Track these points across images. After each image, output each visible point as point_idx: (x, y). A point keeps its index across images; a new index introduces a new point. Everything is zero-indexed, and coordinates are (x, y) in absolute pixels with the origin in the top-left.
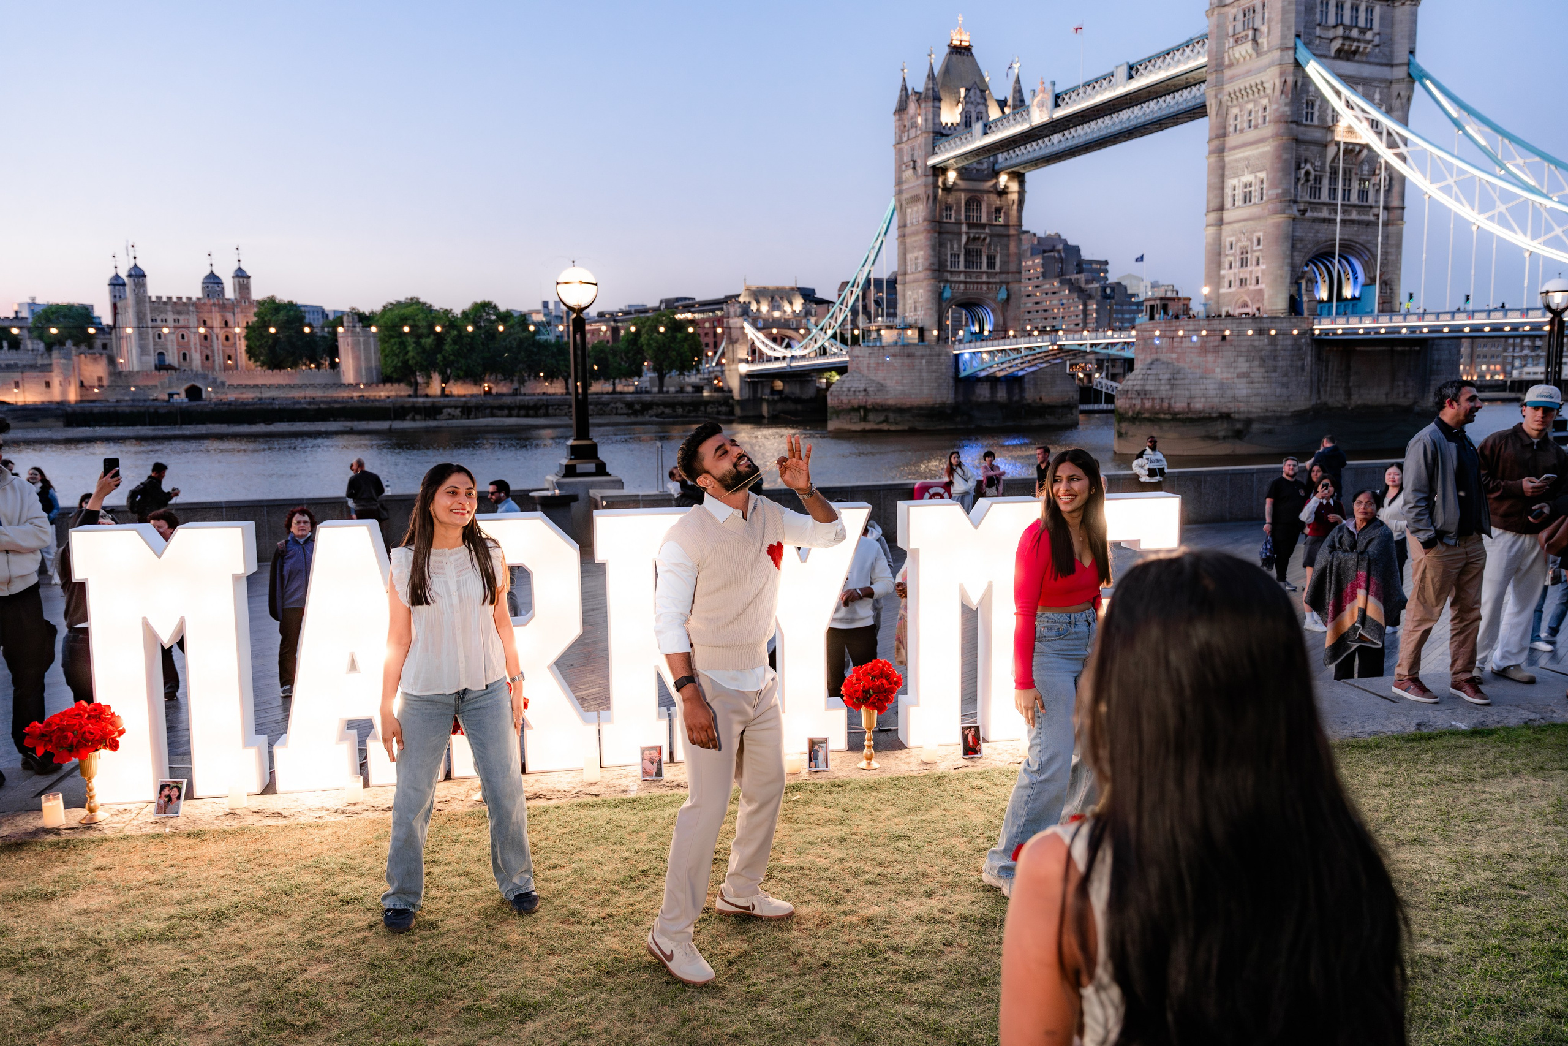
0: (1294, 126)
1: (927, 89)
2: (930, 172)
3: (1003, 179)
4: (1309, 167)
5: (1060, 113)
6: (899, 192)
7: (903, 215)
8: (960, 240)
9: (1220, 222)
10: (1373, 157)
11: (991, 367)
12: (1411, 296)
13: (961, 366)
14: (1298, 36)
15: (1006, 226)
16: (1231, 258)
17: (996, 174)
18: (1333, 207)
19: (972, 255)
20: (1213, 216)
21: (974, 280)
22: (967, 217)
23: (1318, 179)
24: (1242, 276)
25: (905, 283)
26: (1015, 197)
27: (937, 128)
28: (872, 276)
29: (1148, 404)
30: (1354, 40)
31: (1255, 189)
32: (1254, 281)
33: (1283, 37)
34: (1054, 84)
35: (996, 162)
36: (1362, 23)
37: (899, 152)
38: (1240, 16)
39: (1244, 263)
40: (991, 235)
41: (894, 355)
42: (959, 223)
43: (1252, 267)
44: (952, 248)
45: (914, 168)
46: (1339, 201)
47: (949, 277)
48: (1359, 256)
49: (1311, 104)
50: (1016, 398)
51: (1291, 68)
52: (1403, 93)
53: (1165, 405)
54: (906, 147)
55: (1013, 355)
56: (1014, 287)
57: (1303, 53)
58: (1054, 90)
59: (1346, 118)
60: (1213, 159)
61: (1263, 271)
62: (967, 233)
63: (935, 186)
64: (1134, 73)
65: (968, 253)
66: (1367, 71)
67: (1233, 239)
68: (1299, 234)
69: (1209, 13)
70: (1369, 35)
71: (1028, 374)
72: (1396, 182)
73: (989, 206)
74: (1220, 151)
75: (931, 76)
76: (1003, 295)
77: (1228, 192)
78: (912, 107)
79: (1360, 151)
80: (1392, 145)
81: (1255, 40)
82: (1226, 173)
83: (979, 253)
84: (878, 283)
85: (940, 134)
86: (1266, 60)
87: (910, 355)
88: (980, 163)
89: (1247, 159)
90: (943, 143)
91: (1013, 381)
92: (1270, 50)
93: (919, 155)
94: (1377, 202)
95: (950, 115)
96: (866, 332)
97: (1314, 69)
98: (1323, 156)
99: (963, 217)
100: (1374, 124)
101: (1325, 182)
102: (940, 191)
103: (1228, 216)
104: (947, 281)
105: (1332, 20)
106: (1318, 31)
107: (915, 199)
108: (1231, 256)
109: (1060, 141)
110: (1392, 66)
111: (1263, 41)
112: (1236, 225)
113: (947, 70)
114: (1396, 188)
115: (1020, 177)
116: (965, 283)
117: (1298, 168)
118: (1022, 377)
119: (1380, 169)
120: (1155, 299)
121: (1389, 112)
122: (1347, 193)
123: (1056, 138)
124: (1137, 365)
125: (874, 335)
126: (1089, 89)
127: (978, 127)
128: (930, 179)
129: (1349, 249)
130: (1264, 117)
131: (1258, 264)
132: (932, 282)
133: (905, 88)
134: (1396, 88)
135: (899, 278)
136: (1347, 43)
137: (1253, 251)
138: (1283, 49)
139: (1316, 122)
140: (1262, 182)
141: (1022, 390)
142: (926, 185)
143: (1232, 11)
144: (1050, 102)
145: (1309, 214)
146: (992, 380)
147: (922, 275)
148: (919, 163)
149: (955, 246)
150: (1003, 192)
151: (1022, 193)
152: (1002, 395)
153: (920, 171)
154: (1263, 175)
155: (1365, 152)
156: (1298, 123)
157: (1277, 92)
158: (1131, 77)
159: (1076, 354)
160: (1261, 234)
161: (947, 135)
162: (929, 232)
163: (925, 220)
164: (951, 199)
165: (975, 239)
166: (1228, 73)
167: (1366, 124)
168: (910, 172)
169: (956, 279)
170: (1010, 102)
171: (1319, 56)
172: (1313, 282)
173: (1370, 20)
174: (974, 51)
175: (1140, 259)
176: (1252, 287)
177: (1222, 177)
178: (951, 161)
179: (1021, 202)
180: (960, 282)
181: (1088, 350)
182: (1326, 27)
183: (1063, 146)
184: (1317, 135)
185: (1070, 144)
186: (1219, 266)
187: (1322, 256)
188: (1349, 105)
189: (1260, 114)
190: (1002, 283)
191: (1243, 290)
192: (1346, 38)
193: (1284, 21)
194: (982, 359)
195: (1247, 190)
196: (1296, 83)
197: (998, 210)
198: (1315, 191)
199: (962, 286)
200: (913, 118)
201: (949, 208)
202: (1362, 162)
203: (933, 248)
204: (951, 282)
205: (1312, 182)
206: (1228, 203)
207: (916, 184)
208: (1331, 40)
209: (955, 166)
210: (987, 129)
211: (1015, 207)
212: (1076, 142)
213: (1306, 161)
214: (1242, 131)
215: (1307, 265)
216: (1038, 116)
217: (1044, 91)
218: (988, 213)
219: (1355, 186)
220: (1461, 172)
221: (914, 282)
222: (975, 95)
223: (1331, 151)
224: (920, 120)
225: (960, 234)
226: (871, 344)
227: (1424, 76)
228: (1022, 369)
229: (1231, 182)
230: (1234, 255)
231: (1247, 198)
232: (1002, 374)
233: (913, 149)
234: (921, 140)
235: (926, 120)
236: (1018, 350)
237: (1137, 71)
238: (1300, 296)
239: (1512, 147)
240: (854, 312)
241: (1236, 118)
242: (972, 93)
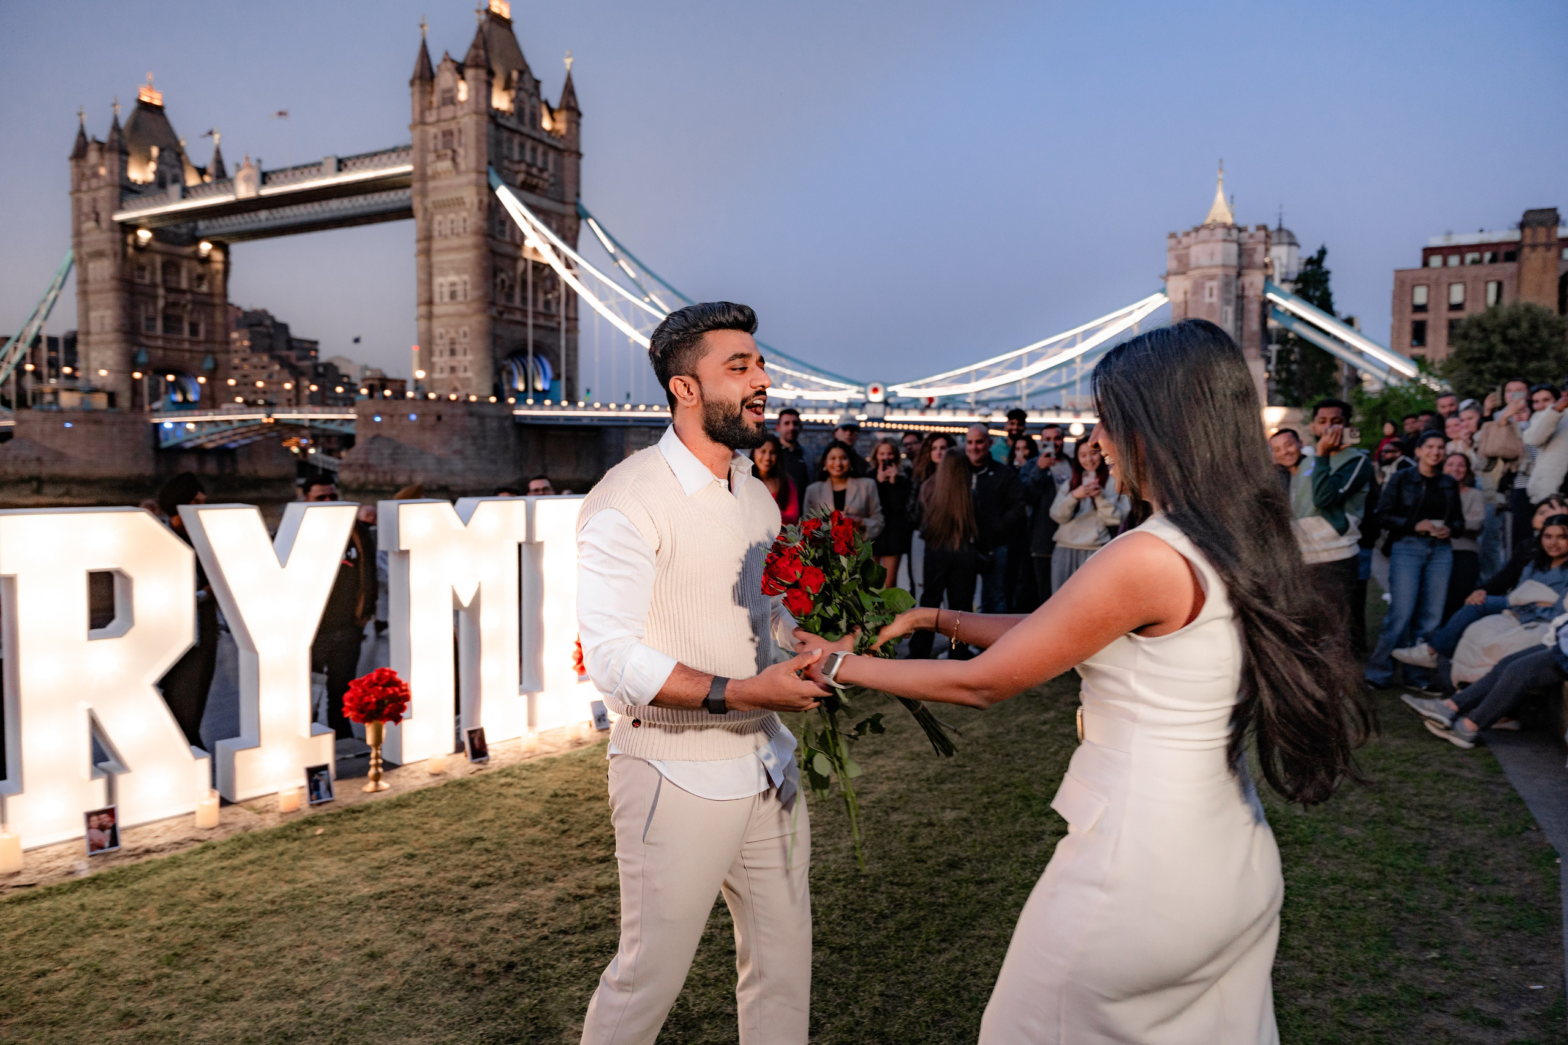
0: (490, 240)
1: (112, 140)
2: (117, 227)
3: (205, 247)
4: (503, 276)
5: (267, 191)
6: (78, 245)
7: (83, 269)
8: (155, 304)
9: (430, 316)
10: (554, 276)
11: (198, 438)
12: (588, 391)
13: (162, 436)
14: (490, 163)
15: (211, 295)
16: (441, 348)
17: (197, 240)
18: (524, 313)
19: (171, 322)
20: (423, 309)
21: (174, 345)
22: (164, 281)
23: (512, 287)
24: (453, 363)
25: (87, 344)
26: (219, 266)
27: (125, 183)
28: (45, 333)
29: (372, 477)
30: (534, 176)
31: (459, 289)
32: (462, 369)
33: (478, 161)
34: (259, 161)
35: (195, 228)
36: (540, 163)
37: (77, 203)
38: (440, 136)
39: (453, 352)
40: (194, 303)
41: (74, 421)
42: (154, 285)
43: (460, 357)
44: (147, 311)
45: (97, 220)
46: (530, 308)
47: (143, 340)
48: (547, 356)
49: (503, 223)
50: (228, 470)
51: (485, 191)
52: (574, 227)
53: (388, 478)
54: (86, 198)
55: (224, 427)
56: (221, 357)
57: (494, 179)
58: (259, 168)
59: (532, 241)
60: (422, 259)
61: (471, 362)
62: (165, 297)
63: (124, 243)
64: (342, 166)
65: (166, 318)
66: (545, 203)
67: (442, 330)
68: (499, 331)
69: (413, 127)
70: (545, 175)
71: (241, 446)
72: (572, 296)
73: (190, 272)
74: (426, 252)
75: (116, 127)
76: (209, 364)
77: (436, 289)
78: (93, 156)
79: (543, 269)
80: (568, 266)
81: (454, 160)
82: (435, 271)
83: (179, 320)
84: (53, 342)
85: (128, 191)
86: (463, 179)
87: (98, 422)
88: (177, 226)
89: (450, 261)
90: (131, 199)
91: (223, 453)
92: (467, 172)
93: (103, 207)
94: (558, 311)
95: (140, 173)
96: (38, 396)
97: (504, 194)
98: (514, 269)
99: (159, 279)
100: (554, 248)
101: (518, 290)
102: (130, 250)
103: (438, 310)
104: (141, 345)
105: (516, 156)
106: (506, 163)
107: (99, 254)
108: (441, 345)
109: (267, 219)
110: (563, 202)
111: (460, 160)
112: (445, 320)
113: (135, 124)
114: (572, 304)
115: (221, 246)
116: (164, 349)
117: (495, 276)
118: (234, 450)
119: (559, 285)
120: (373, 379)
121: (564, 239)
122: (535, 301)
123: (263, 214)
124: (360, 441)
125: (48, 398)
126: (298, 173)
127: (175, 189)
128: (118, 236)
129: (540, 350)
130: (465, 228)
131: (465, 354)
132: (124, 345)
133: (82, 134)
134: (569, 222)
135: (80, 338)
136: (529, 178)
137: (460, 343)
138: (479, 172)
139: (508, 238)
140: (465, 283)
141: (234, 462)
142: (113, 241)
143: (432, 130)
144: (257, 178)
145: (506, 316)
146: (199, 451)
147: (111, 337)
148: (104, 216)
149: (151, 309)
150: (207, 260)
151: (227, 263)
152: (211, 467)
153: (104, 225)
154: (466, 277)
155: (547, 271)
156: (493, 237)
157: (475, 209)
158: (339, 170)
159: (295, 428)
160: (466, 329)
161: (137, 192)
162: (117, 290)
163: (113, 278)
164: (143, 259)
165: (175, 304)
166: (431, 184)
167: (549, 247)
168: (91, 224)
169: (151, 343)
170: (211, 169)
171: (510, 185)
172: (510, 373)
173: (545, 163)
174: (168, 112)
175: (357, 340)
176: (461, 374)
177: (430, 276)
178: (143, 221)
179: (226, 272)
180: (158, 348)
181: (307, 424)
182: (512, 161)
183: (271, 223)
184: (509, 250)
185: (278, 223)
186: (431, 353)
187: (518, 353)
188: (534, 229)
189: (461, 224)
190: (207, 352)
191: (453, 376)
192: (528, 173)
193: (478, 148)
194: (188, 430)
195: (454, 288)
196: (490, 205)
197: (201, 278)
198: (510, 297)
199: (160, 353)
200: (95, 167)
201: (142, 268)
202: (545, 279)
203: (124, 308)
204: (147, 347)
205: (506, 290)
206: (437, 299)
207: (99, 238)
208: (517, 172)
209: (150, 226)
210: (186, 193)
211: (220, 277)
212: (285, 222)
213: (502, 271)
214: (446, 237)
215: (506, 359)
216: (244, 191)
217: (250, 166)
218: (190, 280)
219: (541, 297)
220: (619, 295)
221: (102, 343)
222: (169, 156)
223: (521, 265)
224: (103, 171)
225: (155, 297)
226: (46, 407)
227: (587, 216)
228: (235, 441)
229: (438, 280)
230: (444, 345)
231: (453, 295)
232: (211, 445)
233: (95, 200)
234: (104, 193)
235: (111, 172)
236: (229, 422)
237: (346, 165)
238: (502, 384)
239: (653, 282)
240: (20, 370)
241: (440, 224)
242: (166, 154)
